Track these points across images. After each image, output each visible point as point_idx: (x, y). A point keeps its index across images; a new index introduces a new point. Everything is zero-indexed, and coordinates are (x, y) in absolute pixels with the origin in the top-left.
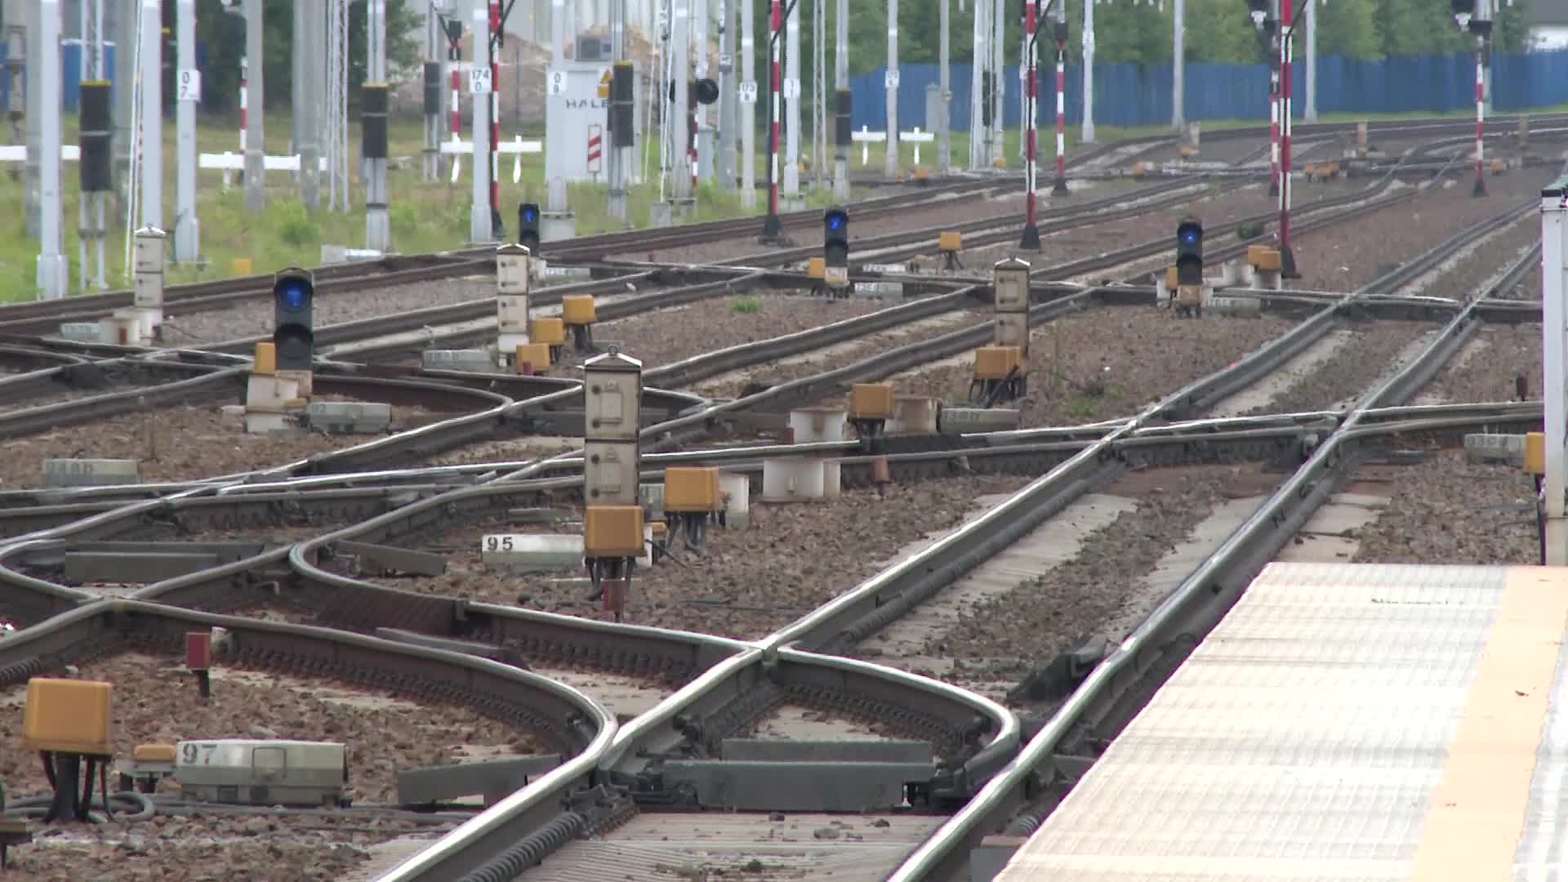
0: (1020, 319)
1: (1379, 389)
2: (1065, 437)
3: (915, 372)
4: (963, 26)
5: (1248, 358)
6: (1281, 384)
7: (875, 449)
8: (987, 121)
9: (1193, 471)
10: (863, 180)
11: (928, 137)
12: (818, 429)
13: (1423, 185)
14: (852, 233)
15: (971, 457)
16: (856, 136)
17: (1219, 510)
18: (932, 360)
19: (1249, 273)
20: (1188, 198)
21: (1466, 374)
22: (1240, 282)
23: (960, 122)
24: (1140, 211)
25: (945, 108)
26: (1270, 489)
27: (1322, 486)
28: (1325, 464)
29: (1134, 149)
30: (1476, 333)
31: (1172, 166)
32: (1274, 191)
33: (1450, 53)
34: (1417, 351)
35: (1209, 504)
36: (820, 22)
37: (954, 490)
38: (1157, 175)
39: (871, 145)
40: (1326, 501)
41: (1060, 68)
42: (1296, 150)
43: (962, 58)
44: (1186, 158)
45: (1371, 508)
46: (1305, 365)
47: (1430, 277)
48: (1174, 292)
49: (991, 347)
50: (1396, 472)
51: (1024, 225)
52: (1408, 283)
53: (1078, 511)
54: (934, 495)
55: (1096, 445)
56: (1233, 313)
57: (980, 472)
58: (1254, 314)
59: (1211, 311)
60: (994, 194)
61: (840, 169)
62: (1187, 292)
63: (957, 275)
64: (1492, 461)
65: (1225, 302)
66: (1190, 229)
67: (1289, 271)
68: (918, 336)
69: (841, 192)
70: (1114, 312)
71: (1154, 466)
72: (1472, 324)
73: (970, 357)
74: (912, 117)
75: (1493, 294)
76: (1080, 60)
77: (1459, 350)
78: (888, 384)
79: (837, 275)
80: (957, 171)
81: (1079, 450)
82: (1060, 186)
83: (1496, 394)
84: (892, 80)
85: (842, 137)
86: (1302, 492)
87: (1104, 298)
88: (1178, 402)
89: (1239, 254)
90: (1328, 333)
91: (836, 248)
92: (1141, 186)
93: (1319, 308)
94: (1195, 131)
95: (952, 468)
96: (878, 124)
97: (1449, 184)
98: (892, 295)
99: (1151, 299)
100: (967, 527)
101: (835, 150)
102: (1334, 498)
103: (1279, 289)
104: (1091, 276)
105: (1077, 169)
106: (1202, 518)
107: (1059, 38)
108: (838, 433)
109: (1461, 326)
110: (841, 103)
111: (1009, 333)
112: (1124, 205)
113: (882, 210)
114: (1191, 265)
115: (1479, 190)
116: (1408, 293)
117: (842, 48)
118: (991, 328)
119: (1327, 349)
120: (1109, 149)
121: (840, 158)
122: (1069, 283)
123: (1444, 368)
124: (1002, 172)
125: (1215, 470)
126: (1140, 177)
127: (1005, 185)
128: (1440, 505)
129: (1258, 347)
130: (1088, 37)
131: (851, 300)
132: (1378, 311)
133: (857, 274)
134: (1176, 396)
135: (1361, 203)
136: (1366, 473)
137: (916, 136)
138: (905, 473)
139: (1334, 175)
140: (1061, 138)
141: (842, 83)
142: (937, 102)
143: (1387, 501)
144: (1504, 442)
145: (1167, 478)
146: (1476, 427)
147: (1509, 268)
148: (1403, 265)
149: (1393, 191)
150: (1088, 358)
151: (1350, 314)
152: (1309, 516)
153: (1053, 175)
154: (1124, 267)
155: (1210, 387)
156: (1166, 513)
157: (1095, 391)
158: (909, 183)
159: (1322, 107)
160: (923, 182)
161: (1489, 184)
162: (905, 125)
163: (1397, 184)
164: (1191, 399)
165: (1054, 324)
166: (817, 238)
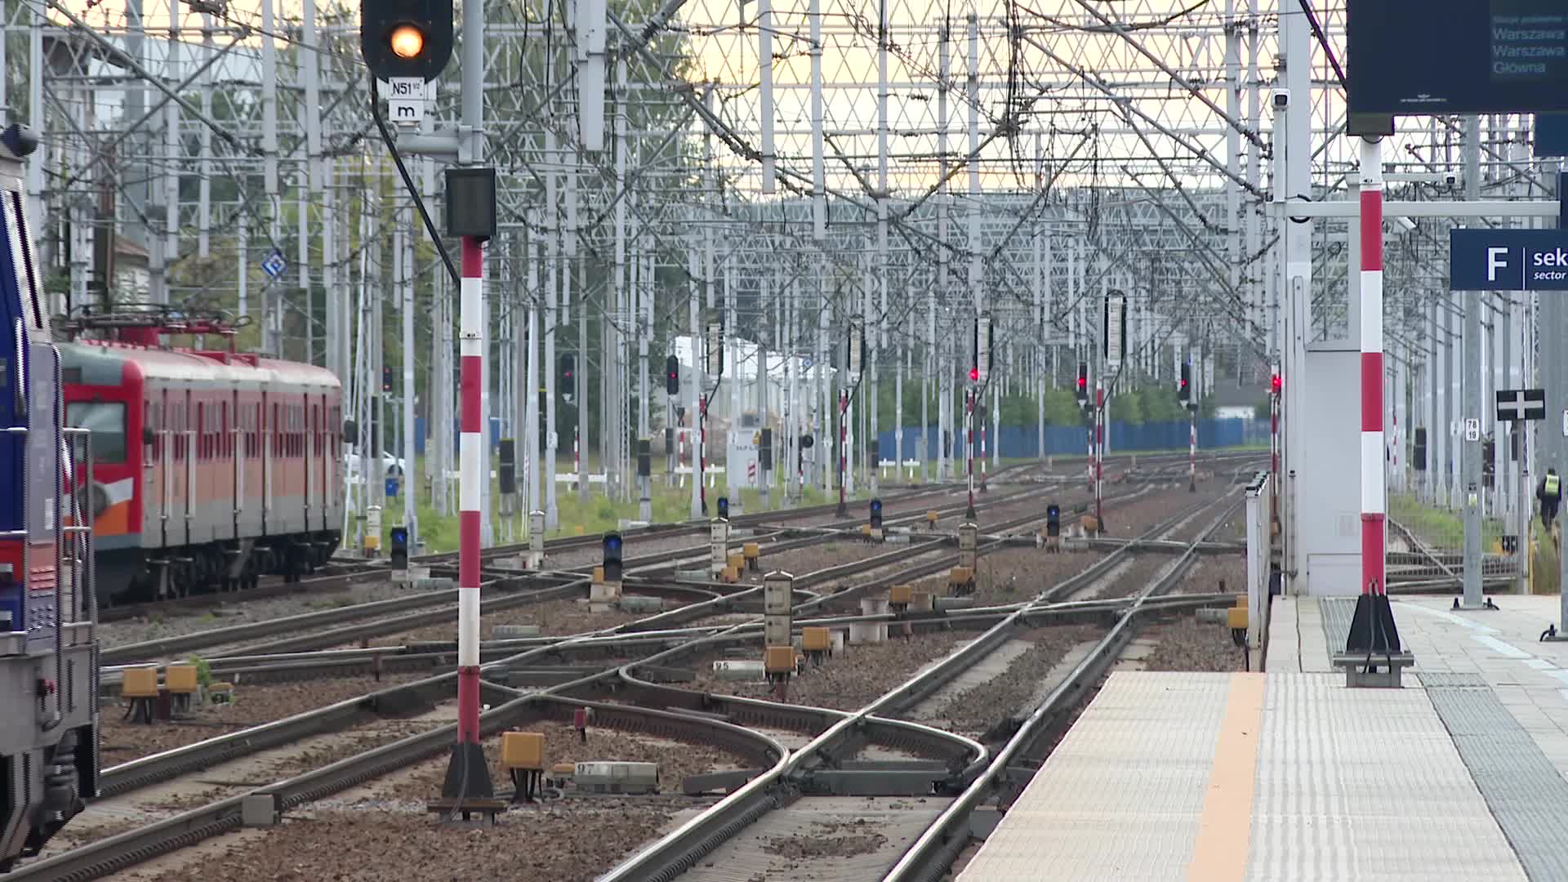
0: (972, 554)
1: (1152, 587)
2: (996, 612)
3: (919, 580)
4: (934, 408)
5: (1084, 572)
6: (1102, 585)
7: (904, 618)
8: (946, 456)
9: (1061, 628)
10: (885, 486)
11: (917, 463)
12: (875, 609)
13: (1165, 486)
14: (885, 512)
15: (951, 622)
16: (880, 463)
17: (1075, 647)
18: (927, 574)
19: (1082, 531)
20: (1046, 493)
21: (1193, 580)
22: (1077, 535)
23: (933, 456)
24: (1024, 500)
25: (925, 450)
26: (1101, 638)
27: (1126, 636)
28: (1127, 624)
29: (1020, 469)
30: (1196, 560)
31: (1039, 478)
32: (1091, 489)
33: (1177, 420)
34: (1167, 570)
35: (1070, 645)
36: (863, 405)
37: (944, 638)
38: (1032, 482)
39: (888, 468)
40: (1128, 643)
41: (983, 429)
42: (1103, 468)
43: (933, 424)
44: (1046, 473)
45: (1151, 646)
46: (1112, 576)
47: (1171, 532)
48: (1045, 540)
49: (958, 567)
50: (1163, 629)
51: (966, 508)
52: (1160, 535)
53: (1006, 648)
54: (933, 640)
55: (1013, 616)
56: (1075, 550)
57: (956, 629)
58: (1084, 551)
59: (1065, 549)
60: (951, 492)
61: (873, 480)
62: (1051, 540)
63: (935, 532)
64: (1210, 622)
65: (1071, 545)
66: (1053, 509)
67: (1101, 530)
68: (919, 563)
69: (874, 492)
70: (1015, 551)
71: (1041, 626)
72: (1194, 555)
73: (947, 573)
74: (909, 454)
75: (1204, 540)
76: (992, 424)
77: (1189, 568)
78: (906, 586)
79: (877, 533)
80: (930, 481)
81: (1004, 619)
82: (983, 488)
83: (1209, 590)
84: (899, 435)
85: (875, 464)
86: (1117, 638)
87: (1009, 544)
88: (1052, 594)
89: (1077, 522)
90: (1123, 560)
91: (876, 520)
92: (1022, 488)
93: (1117, 547)
94: (1050, 460)
95: (942, 627)
96: (892, 458)
97: (1177, 485)
98: (905, 543)
99: (1034, 543)
100: (952, 657)
101: (871, 470)
102: (1133, 641)
103: (1097, 538)
104: (1002, 533)
105: (990, 480)
106: (1068, 651)
107: (982, 413)
108: (885, 611)
109: (1189, 556)
110: (873, 447)
111: (966, 561)
112: (1014, 497)
113: (894, 501)
114: (1054, 527)
115: (1193, 489)
116: (1161, 540)
117: (874, 420)
118: (958, 558)
119: (1123, 568)
120: (1006, 469)
121: (874, 474)
122: (992, 536)
123: (1182, 577)
124: (954, 481)
125: (1072, 628)
126: (1022, 483)
127: (956, 488)
128: (1184, 645)
129: (1088, 567)
130: (996, 413)
131: (884, 545)
132: (1146, 549)
133: (886, 532)
134: (1050, 591)
135: (1133, 495)
136: (1148, 629)
137: (911, 463)
138: (919, 630)
139: (1119, 481)
140: (983, 464)
141: (874, 437)
142: (921, 445)
143: (1158, 642)
144: (1215, 613)
145: (1049, 633)
146: (1201, 606)
147: (1211, 527)
148: (1158, 526)
149: (1150, 490)
150: (1005, 573)
151: (1134, 550)
152: (1121, 650)
153: (979, 482)
154: (1019, 528)
155: (1067, 587)
156: (1050, 648)
157: (1010, 589)
158: (907, 487)
159: (1113, 447)
160: (915, 487)
161: (1197, 486)
162: (905, 458)
163: (1151, 486)
164: (1057, 592)
165: (986, 557)
166: (867, 515)
